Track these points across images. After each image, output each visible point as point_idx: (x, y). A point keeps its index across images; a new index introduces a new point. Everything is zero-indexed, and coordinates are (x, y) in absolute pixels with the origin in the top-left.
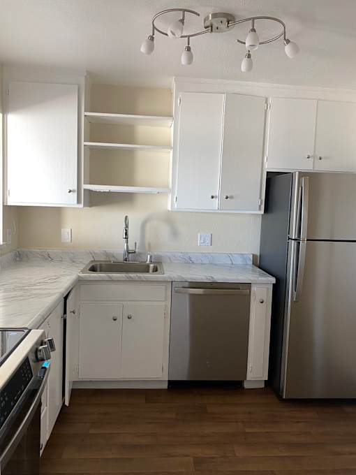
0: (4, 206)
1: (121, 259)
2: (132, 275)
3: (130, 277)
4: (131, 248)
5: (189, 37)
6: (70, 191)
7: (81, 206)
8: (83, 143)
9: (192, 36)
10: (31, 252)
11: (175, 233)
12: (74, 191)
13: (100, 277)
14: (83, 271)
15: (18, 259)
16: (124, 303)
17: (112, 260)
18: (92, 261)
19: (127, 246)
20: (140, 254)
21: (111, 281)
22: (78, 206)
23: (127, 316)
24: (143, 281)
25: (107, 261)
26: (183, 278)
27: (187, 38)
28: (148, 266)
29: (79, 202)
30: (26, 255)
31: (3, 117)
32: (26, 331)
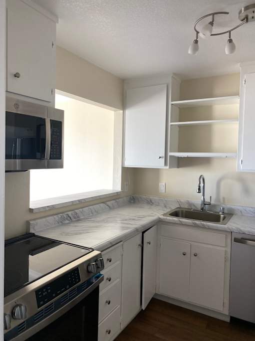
0: (122, 167)
1: (199, 208)
2: (198, 222)
3: (196, 224)
4: (207, 200)
5: (230, 32)
6: (160, 158)
7: (168, 167)
8: (170, 124)
9: (232, 30)
10: (140, 198)
11: (246, 191)
12: (162, 157)
13: (174, 220)
14: (164, 215)
15: (132, 201)
16: (192, 243)
17: (193, 208)
18: (178, 208)
19: (204, 199)
20: (215, 206)
21: (182, 224)
22: (165, 168)
23: (193, 254)
24: (206, 228)
25: (189, 209)
26: (240, 230)
27: (228, 33)
28: (219, 216)
29: (166, 164)
30: (138, 199)
31: (123, 112)
32: (91, 250)
